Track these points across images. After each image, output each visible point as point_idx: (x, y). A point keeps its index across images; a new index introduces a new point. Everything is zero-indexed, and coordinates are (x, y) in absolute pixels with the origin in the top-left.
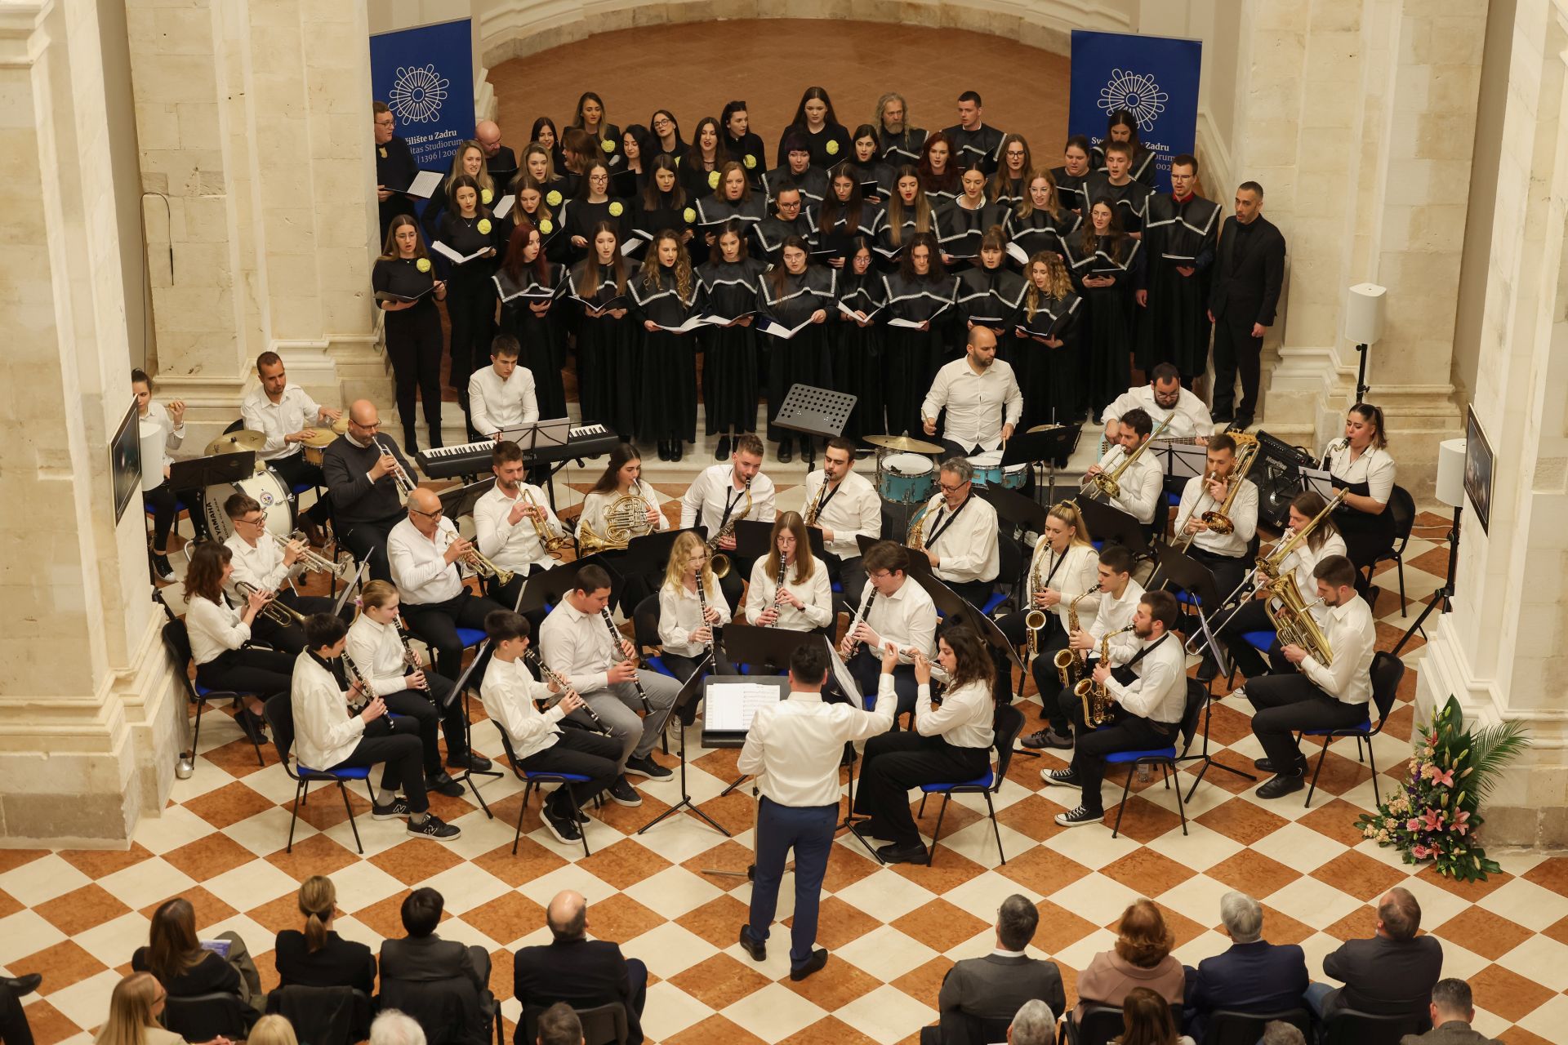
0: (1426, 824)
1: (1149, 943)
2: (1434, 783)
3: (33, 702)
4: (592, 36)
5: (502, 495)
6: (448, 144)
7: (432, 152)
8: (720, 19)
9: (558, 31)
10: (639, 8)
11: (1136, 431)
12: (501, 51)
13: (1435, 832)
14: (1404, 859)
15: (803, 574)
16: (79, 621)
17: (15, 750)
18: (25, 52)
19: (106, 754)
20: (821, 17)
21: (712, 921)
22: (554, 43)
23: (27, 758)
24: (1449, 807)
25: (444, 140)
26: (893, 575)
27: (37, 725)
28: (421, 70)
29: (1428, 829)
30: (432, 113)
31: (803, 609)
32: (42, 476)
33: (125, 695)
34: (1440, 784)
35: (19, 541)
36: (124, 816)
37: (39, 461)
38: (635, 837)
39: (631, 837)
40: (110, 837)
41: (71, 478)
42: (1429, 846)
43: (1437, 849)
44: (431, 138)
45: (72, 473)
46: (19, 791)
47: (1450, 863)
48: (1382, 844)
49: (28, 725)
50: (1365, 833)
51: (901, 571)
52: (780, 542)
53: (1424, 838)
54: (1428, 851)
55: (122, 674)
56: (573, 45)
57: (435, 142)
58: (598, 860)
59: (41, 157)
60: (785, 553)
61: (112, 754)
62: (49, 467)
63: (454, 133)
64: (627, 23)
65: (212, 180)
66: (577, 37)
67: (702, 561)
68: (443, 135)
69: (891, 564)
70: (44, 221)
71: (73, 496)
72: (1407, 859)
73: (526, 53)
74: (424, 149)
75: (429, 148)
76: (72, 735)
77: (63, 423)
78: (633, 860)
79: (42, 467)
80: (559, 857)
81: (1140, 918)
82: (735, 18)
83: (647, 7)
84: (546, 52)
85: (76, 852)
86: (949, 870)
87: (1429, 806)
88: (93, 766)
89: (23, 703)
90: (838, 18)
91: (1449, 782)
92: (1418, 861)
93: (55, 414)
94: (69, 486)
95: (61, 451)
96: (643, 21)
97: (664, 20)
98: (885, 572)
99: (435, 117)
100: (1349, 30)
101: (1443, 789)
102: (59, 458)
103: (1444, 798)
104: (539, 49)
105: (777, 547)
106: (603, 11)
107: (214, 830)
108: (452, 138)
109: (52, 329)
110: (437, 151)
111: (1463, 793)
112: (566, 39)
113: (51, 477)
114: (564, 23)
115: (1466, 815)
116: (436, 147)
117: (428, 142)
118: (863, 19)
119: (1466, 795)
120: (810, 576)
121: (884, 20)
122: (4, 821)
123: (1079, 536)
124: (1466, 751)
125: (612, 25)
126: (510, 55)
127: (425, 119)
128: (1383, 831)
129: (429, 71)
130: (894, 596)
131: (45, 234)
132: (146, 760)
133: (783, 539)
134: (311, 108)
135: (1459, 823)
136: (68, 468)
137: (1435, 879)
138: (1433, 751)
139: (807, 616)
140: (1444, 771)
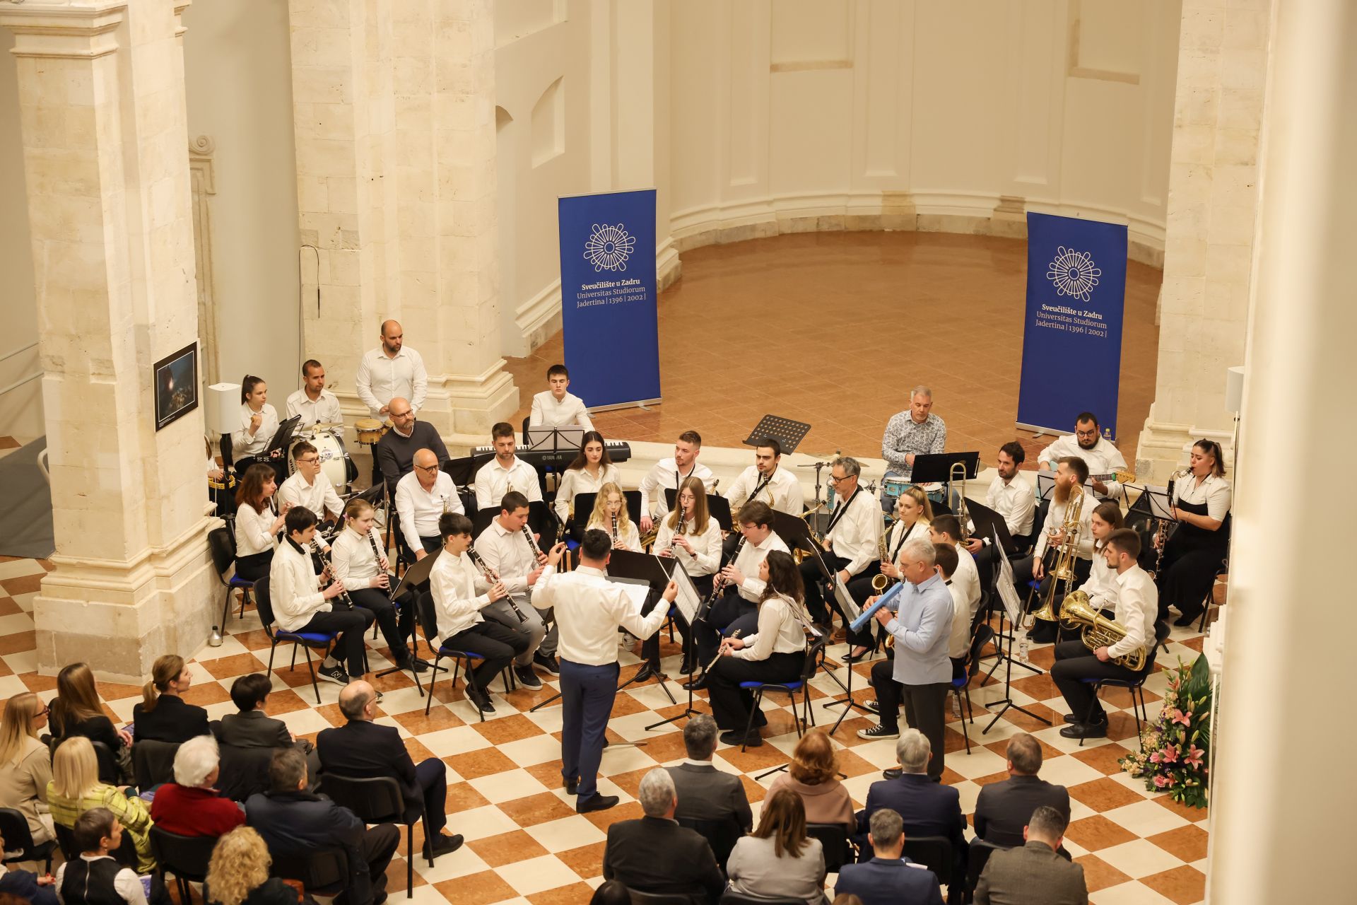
0: (1164, 756)
1: (818, 767)
2: (1174, 722)
3: (81, 561)
4: (782, 235)
5: (498, 465)
6: (632, 290)
7: (618, 296)
8: (886, 230)
9: (753, 228)
10: (822, 217)
11: (1014, 459)
12: (703, 237)
13: (1171, 765)
14: (1147, 786)
15: (700, 528)
16: (116, 500)
17: (66, 598)
18: (88, 46)
19: (129, 606)
20: (968, 232)
21: (554, 771)
22: (749, 236)
23: (72, 603)
24: (1186, 745)
25: (629, 286)
26: (759, 527)
27: (82, 579)
28: (612, 228)
29: (1166, 760)
30: (620, 264)
31: (694, 555)
32: (93, 380)
33: (156, 568)
34: (1178, 724)
35: (76, 431)
36: (141, 658)
37: (92, 368)
38: (527, 714)
39: (524, 714)
40: (131, 674)
41: (114, 383)
42: (1167, 777)
43: (1172, 779)
44: (618, 284)
45: (116, 380)
46: (66, 630)
47: (1181, 790)
48: (1135, 776)
49: (77, 579)
50: (1123, 766)
51: (766, 526)
52: (682, 499)
53: (1163, 769)
54: (1166, 780)
55: (156, 551)
56: (765, 239)
57: (621, 287)
58: (489, 726)
59: (99, 128)
60: (686, 508)
61: (134, 606)
62: (99, 374)
63: (638, 282)
64: (812, 228)
65: (350, 238)
66: (769, 234)
67: (618, 507)
68: (628, 283)
69: (758, 518)
70: (99, 178)
71: (114, 398)
72: (1149, 787)
73: (724, 241)
74: (612, 292)
75: (616, 292)
76: (106, 589)
77: (108, 338)
78: (516, 727)
79: (93, 374)
80: (460, 720)
81: (814, 745)
82: (898, 230)
83: (829, 217)
84: (741, 242)
85: (104, 683)
86: (763, 757)
87: (1170, 742)
88: (119, 615)
89: (74, 561)
90: (981, 233)
91: (1187, 722)
92: (1158, 790)
93: (102, 331)
94: (111, 390)
95: (107, 360)
96: (825, 228)
97: (843, 228)
98: (753, 524)
99: (623, 267)
100: (1247, 164)
101: (1182, 727)
102: (106, 366)
103: (1182, 735)
104: (737, 240)
105: (680, 503)
106: (794, 217)
107: (214, 680)
108: (636, 286)
109: (103, 263)
110: (623, 295)
111: (1197, 732)
112: (759, 235)
113: (100, 382)
114: (758, 222)
115: (1201, 752)
116: (622, 292)
117: (616, 287)
118: (1000, 235)
119: (1200, 734)
120: (705, 530)
121: (1015, 236)
122: (55, 654)
123: (926, 515)
124: (1205, 698)
125: (800, 228)
126: (712, 241)
127: (614, 268)
128: (1136, 764)
129: (619, 229)
130: (760, 546)
131: (99, 189)
132: (169, 620)
133: (684, 497)
134: (440, 196)
135: (1193, 757)
136: (113, 375)
137: (1168, 804)
138: (1176, 695)
139: (699, 563)
140: (1184, 715)
